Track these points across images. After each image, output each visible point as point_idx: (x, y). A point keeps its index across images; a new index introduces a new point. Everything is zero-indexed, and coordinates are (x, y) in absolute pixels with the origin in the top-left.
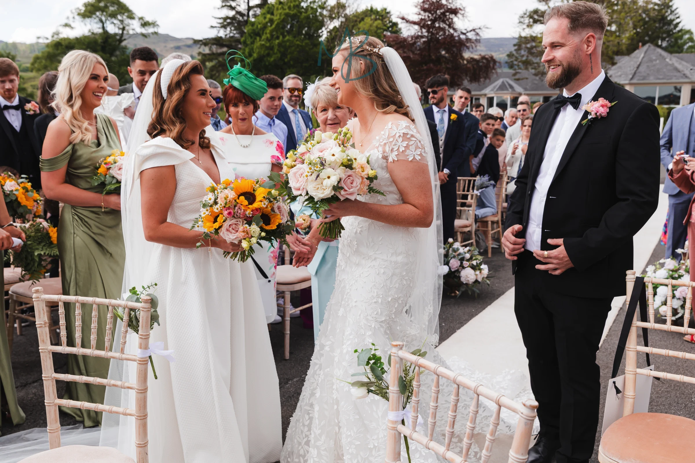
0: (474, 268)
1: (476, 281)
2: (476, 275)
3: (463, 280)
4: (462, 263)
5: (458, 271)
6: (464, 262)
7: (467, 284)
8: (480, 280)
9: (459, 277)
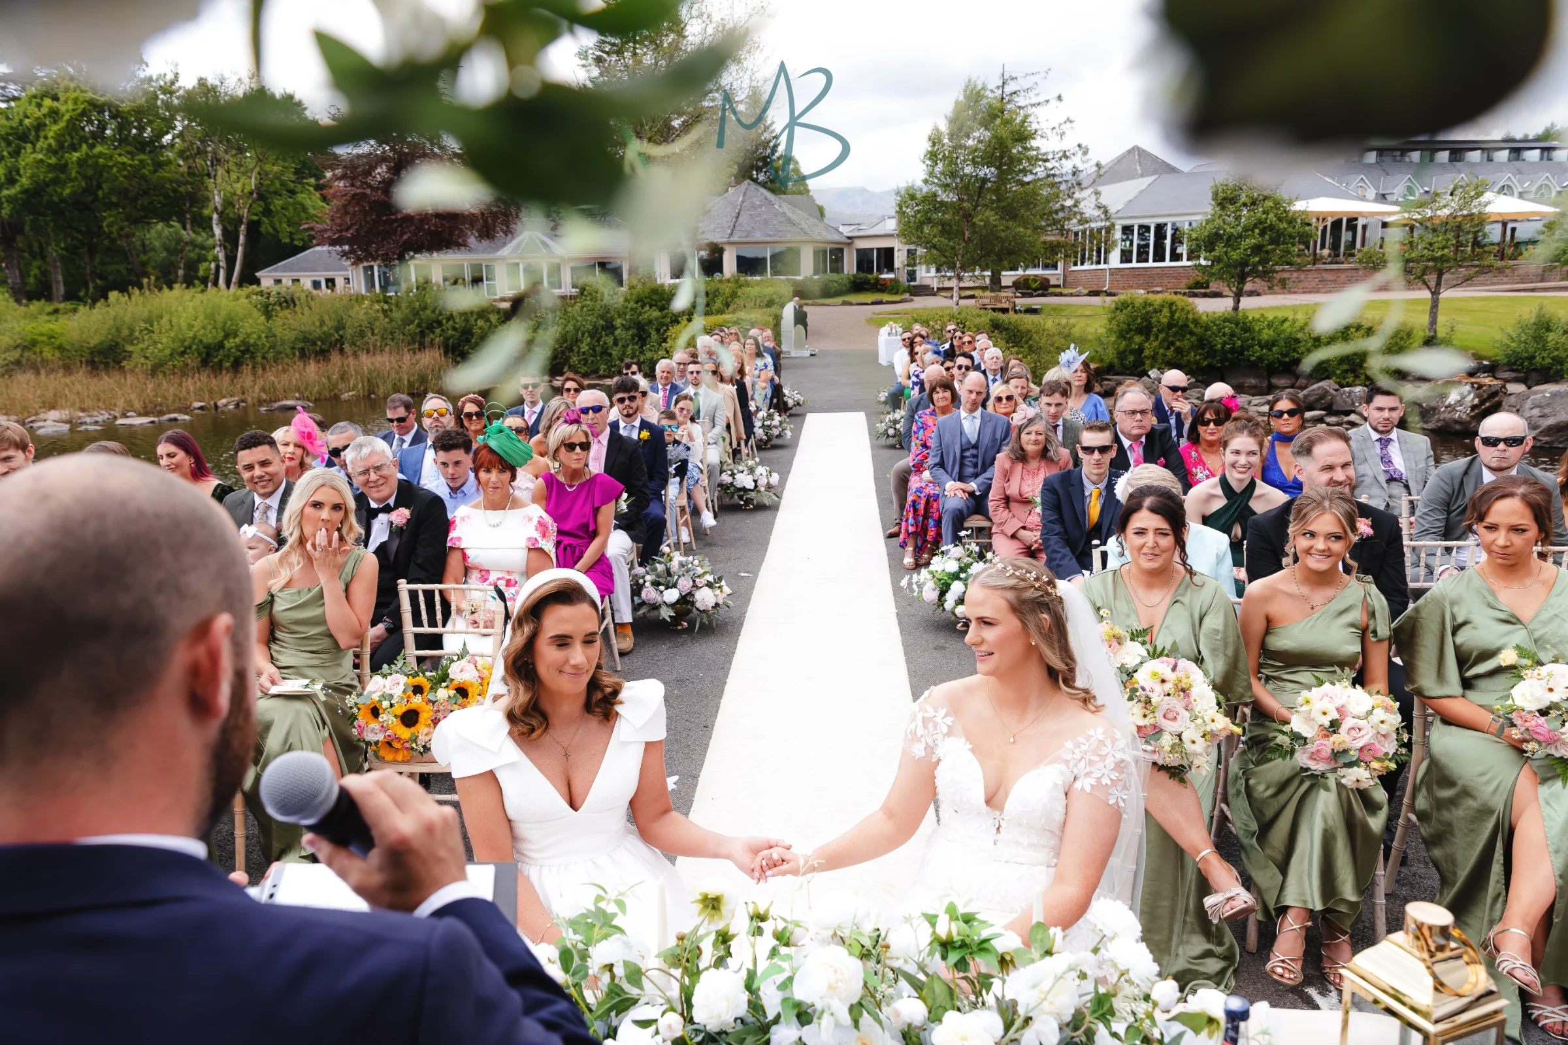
0: (710, 585)
1: (717, 605)
2: (716, 596)
3: (698, 605)
4: (694, 581)
5: (690, 594)
6: (697, 580)
7: (704, 611)
8: (721, 602)
9: (693, 603)
